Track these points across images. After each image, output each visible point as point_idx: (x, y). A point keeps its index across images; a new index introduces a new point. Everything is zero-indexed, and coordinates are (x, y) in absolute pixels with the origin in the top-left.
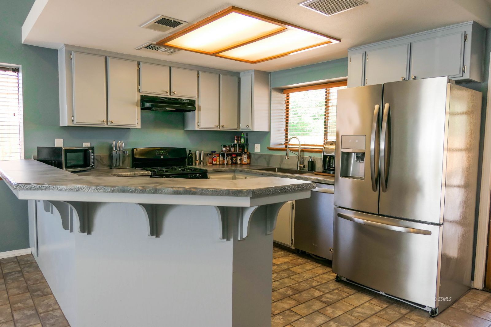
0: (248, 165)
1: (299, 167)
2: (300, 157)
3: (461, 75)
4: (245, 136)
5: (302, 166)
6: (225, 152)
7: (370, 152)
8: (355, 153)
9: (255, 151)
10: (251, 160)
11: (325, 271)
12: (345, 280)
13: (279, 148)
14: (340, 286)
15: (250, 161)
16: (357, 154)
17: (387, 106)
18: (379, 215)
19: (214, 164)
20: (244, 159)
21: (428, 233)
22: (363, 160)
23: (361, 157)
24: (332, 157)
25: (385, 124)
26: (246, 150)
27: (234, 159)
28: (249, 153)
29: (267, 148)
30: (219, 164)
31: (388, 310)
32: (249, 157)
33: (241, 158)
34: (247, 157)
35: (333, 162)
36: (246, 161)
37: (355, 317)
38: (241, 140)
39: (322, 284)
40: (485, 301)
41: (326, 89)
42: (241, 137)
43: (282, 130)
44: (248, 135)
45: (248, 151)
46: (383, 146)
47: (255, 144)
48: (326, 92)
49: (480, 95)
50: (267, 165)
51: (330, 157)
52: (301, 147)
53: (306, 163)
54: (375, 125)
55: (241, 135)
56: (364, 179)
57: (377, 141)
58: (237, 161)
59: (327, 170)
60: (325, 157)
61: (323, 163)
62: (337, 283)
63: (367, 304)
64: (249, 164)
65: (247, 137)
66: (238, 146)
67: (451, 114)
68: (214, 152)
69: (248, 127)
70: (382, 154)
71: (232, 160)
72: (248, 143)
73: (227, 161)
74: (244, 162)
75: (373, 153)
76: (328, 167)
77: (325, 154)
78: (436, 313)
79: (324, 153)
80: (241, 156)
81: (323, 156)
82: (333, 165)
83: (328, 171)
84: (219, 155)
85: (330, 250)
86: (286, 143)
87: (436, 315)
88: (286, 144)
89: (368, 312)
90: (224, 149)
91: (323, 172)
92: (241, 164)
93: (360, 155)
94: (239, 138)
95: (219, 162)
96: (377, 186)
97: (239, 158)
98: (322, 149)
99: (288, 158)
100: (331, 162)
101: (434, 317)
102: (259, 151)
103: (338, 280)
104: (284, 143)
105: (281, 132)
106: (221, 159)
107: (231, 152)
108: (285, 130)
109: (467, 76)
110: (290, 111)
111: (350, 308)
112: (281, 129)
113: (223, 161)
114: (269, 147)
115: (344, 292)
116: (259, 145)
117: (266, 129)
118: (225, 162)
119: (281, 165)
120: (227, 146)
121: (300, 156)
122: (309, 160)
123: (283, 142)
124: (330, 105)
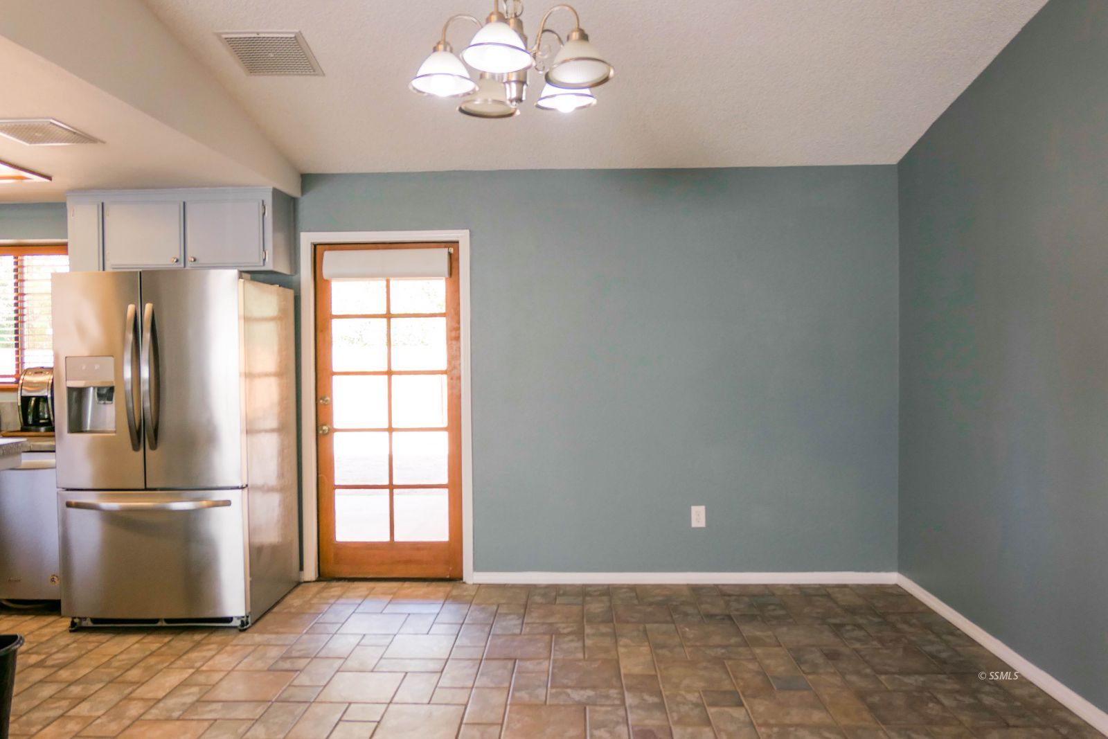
3: (262, 264)
7: (124, 384)
8: (94, 388)
11: (45, 623)
12: (90, 624)
14: (80, 636)
16: (99, 389)
17: (148, 307)
18: (146, 489)
21: (227, 503)
22: (110, 399)
23: (106, 394)
24: (42, 400)
25: (147, 336)
31: (173, 643)
35: (44, 408)
37: (115, 668)
39: (42, 643)
40: (318, 592)
41: (16, 258)
46: (145, 373)
48: (16, 263)
49: (290, 293)
51: (38, 399)
54: (130, 336)
56: (115, 432)
57: (135, 363)
59: (31, 425)
60: (25, 400)
61: (21, 413)
62: (73, 635)
63: (137, 646)
67: (247, 319)
70: (145, 387)
75: (129, 387)
76: (33, 419)
77: (25, 394)
78: (247, 623)
79: (23, 391)
81: (19, 398)
82: (44, 414)
83: (33, 428)
85: (53, 580)
87: (248, 626)
89: (139, 656)
91: (23, 430)
93: (104, 391)
96: (139, 442)
98: (16, 383)
100: (41, 409)
101: (246, 629)
103: (76, 628)
109: (269, 266)
111: (105, 659)
115: (89, 642)
124: (25, 291)
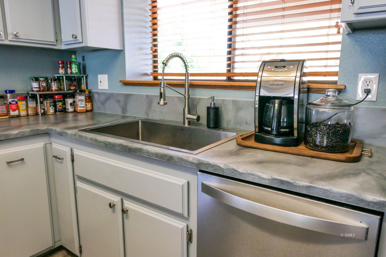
0: (89, 114)
1: (187, 118)
2: (188, 98)
4: (80, 60)
5: (195, 117)
6: (37, 91)
9: (100, 88)
10: (94, 103)
13: (142, 81)
15: (92, 105)
19: (13, 117)
20: (79, 103)
26: (83, 87)
27: (59, 104)
28: (90, 92)
29: (120, 81)
30: (28, 115)
32: (90, 98)
33: (74, 102)
34: (86, 99)
36: (84, 105)
38: (71, 68)
42: (71, 63)
43: (146, 49)
44: (85, 58)
45: (87, 88)
47: (99, 76)
50: (123, 113)
52: (190, 78)
53: (202, 112)
55: (72, 58)
58: (67, 107)
64: (91, 110)
65: (84, 63)
66: (66, 79)
68: (12, 92)
69: (76, 38)
71: (55, 106)
72: (87, 74)
73: (44, 109)
74: (79, 109)
77: (264, 93)
79: (262, 90)
80: (74, 98)
84: (25, 98)
86: (155, 71)
88: (155, 74)
90: (35, 85)
92: (75, 111)
94: (66, 64)
95: (27, 112)
97: (70, 101)
98: (256, 81)
99: (165, 104)
102: (107, 88)
104: (152, 71)
105: (144, 51)
106: (32, 104)
107: (52, 90)
108: (151, 48)
110: (158, 12)
112: (144, 46)
113: (36, 108)
114: (123, 79)
116: (106, 76)
117: (116, 46)
118: (40, 111)
119: (148, 115)
120: (41, 79)
121: (189, 96)
122: (209, 105)
123: (150, 70)
